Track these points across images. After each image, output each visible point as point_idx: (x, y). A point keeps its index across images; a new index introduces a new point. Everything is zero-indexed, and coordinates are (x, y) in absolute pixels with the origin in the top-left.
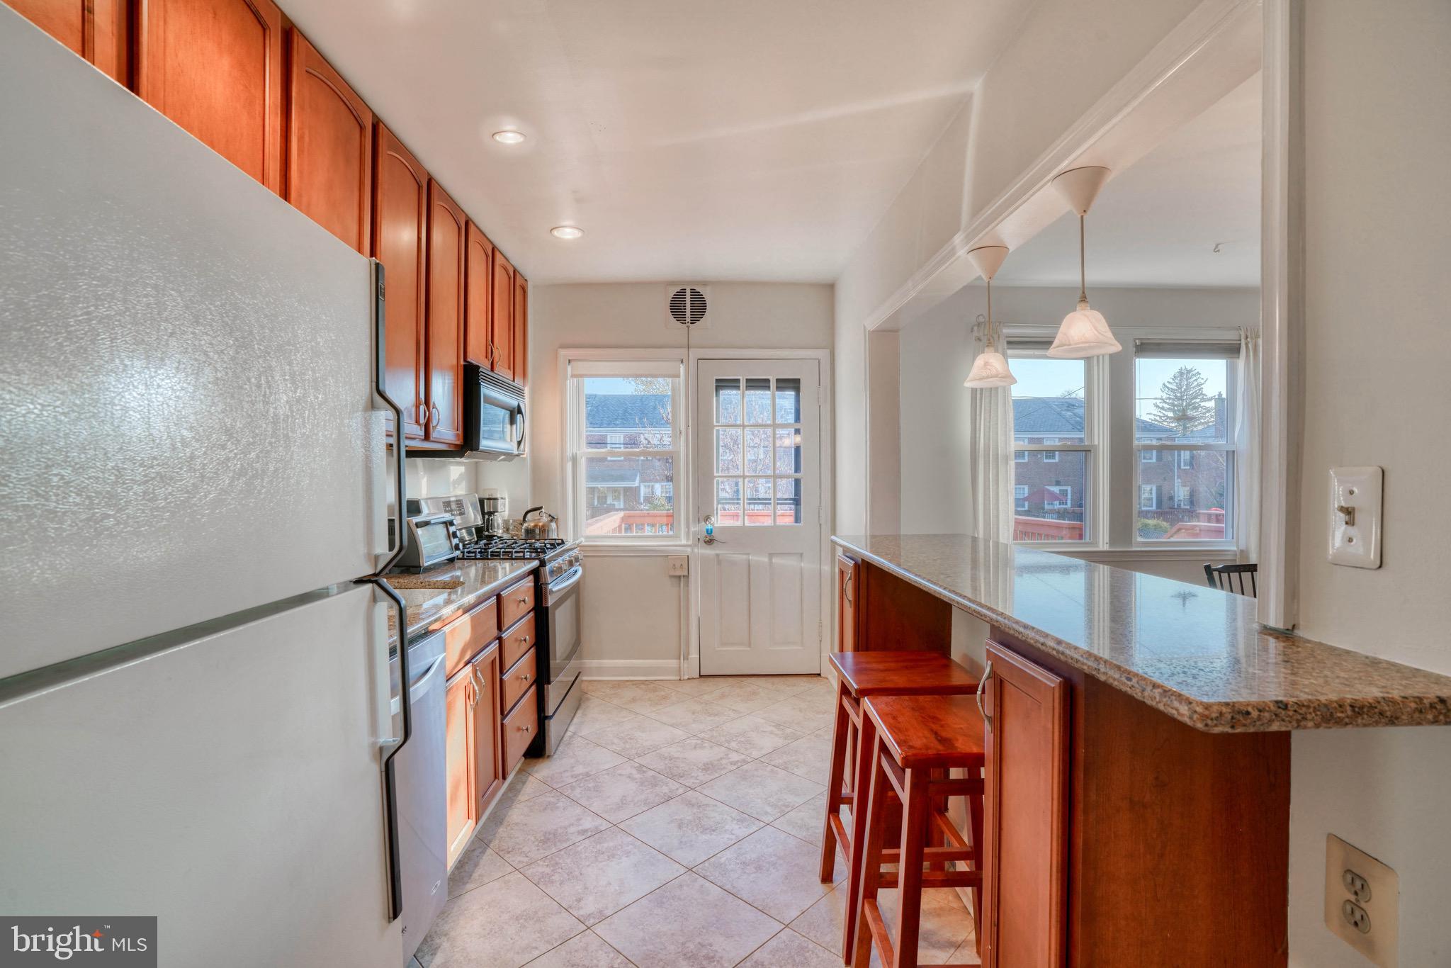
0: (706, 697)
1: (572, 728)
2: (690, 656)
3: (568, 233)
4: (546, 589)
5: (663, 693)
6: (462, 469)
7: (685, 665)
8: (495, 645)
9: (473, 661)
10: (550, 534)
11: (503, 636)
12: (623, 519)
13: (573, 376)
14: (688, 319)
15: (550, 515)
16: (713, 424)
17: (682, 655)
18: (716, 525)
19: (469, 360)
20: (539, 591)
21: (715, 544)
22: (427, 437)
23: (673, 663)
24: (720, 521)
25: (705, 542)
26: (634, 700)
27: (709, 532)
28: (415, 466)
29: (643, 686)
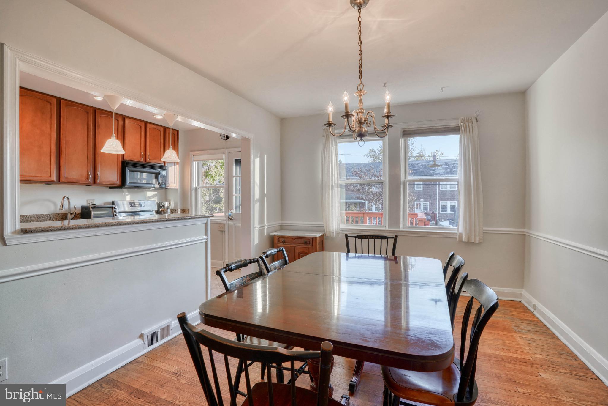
3: (159, 117)
13: (194, 161)
14: (225, 138)
16: (233, 176)
17: (223, 259)
18: (233, 213)
19: (125, 159)
21: (233, 220)
22: (94, 182)
25: (230, 219)
27: (230, 216)
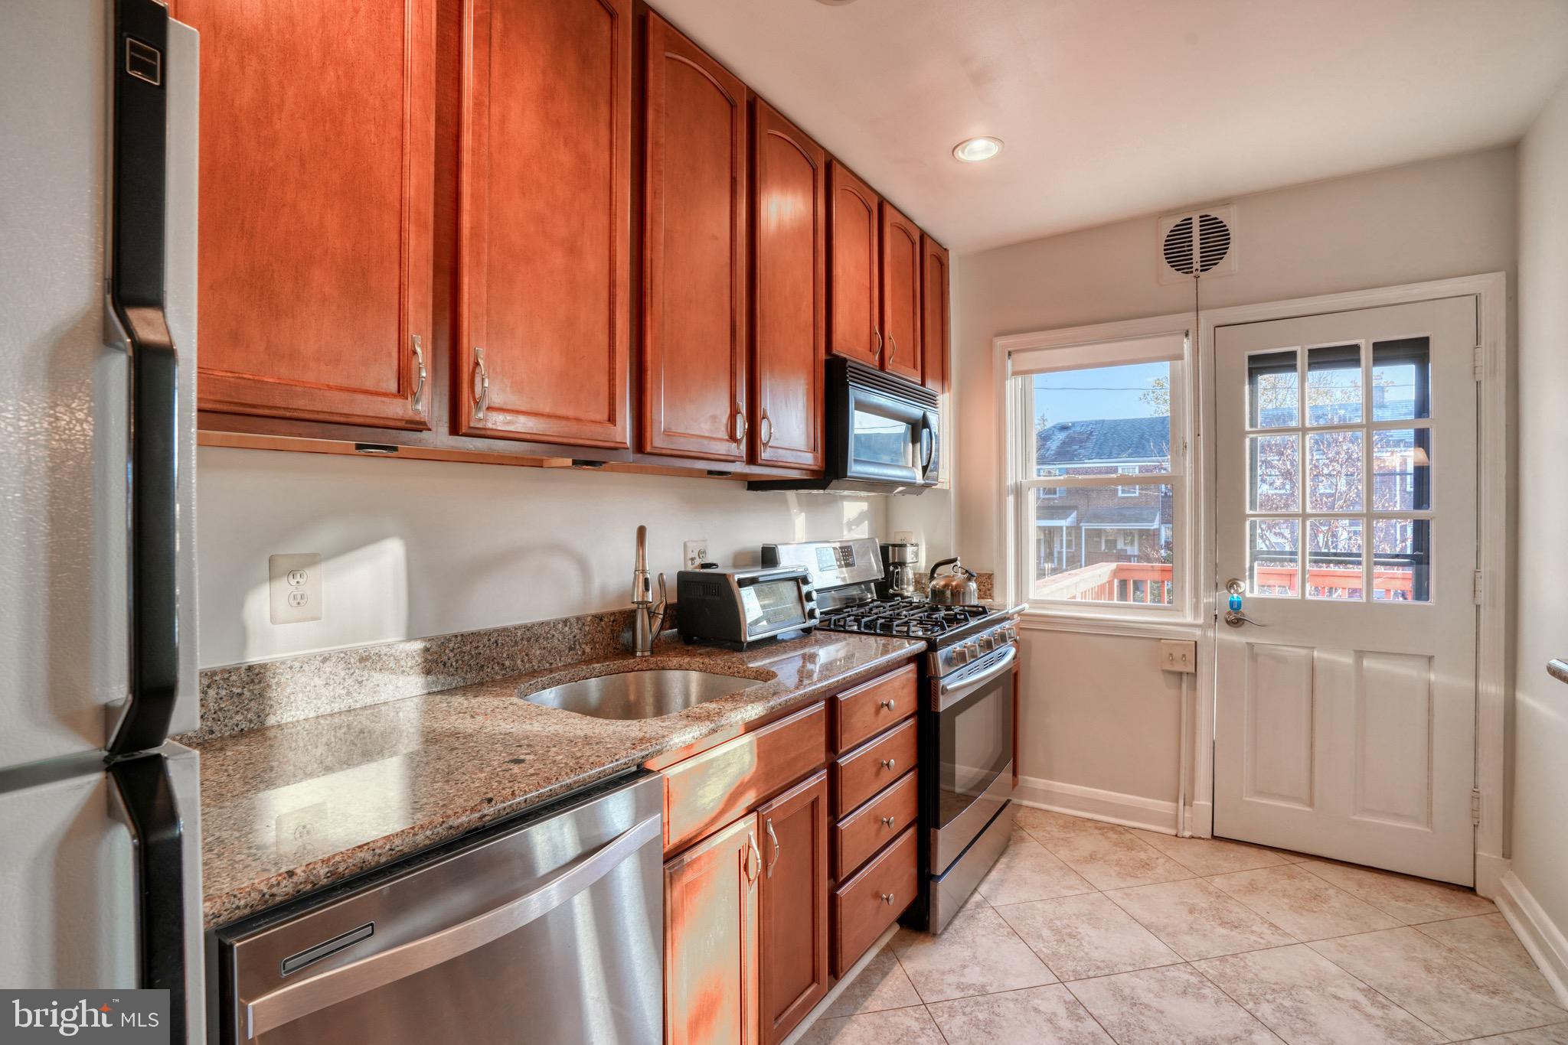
0: (1218, 882)
1: (984, 889)
2: (1195, 802)
3: (979, 151)
4: (937, 685)
5: (1143, 856)
6: (864, 506)
7: (1186, 814)
8: (823, 775)
9: (760, 809)
10: (967, 599)
11: (839, 761)
12: (1116, 573)
13: (1015, 373)
14: (1197, 265)
15: (967, 571)
16: (1244, 429)
17: (1181, 794)
18: (1248, 595)
19: (834, 352)
20: (926, 686)
21: (1247, 625)
22: (752, 457)
23: (1165, 806)
24: (1250, 590)
25: (1228, 622)
26: (1092, 858)
27: (1235, 607)
28: (785, 502)
29: (1111, 835)
